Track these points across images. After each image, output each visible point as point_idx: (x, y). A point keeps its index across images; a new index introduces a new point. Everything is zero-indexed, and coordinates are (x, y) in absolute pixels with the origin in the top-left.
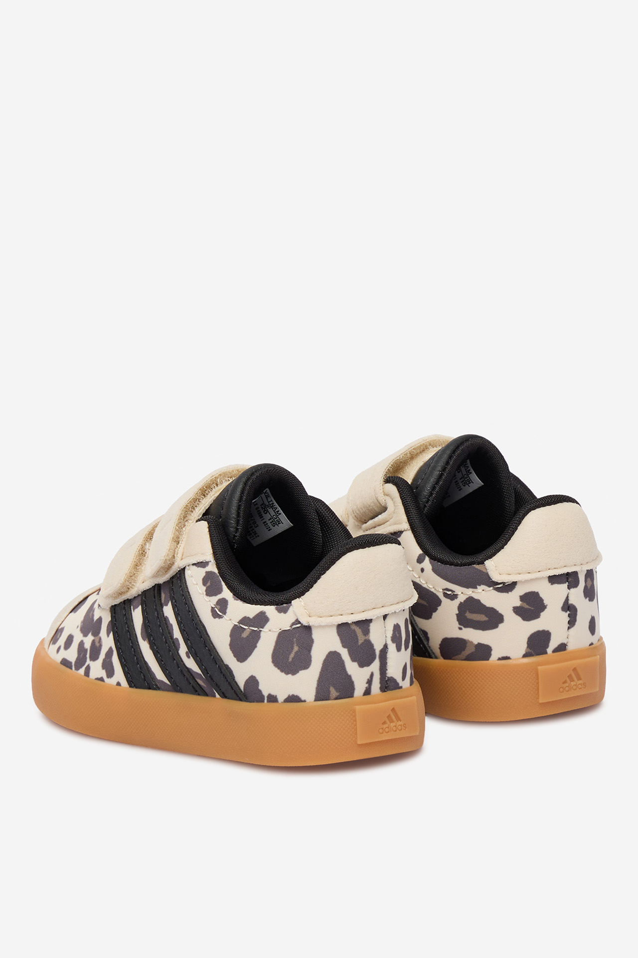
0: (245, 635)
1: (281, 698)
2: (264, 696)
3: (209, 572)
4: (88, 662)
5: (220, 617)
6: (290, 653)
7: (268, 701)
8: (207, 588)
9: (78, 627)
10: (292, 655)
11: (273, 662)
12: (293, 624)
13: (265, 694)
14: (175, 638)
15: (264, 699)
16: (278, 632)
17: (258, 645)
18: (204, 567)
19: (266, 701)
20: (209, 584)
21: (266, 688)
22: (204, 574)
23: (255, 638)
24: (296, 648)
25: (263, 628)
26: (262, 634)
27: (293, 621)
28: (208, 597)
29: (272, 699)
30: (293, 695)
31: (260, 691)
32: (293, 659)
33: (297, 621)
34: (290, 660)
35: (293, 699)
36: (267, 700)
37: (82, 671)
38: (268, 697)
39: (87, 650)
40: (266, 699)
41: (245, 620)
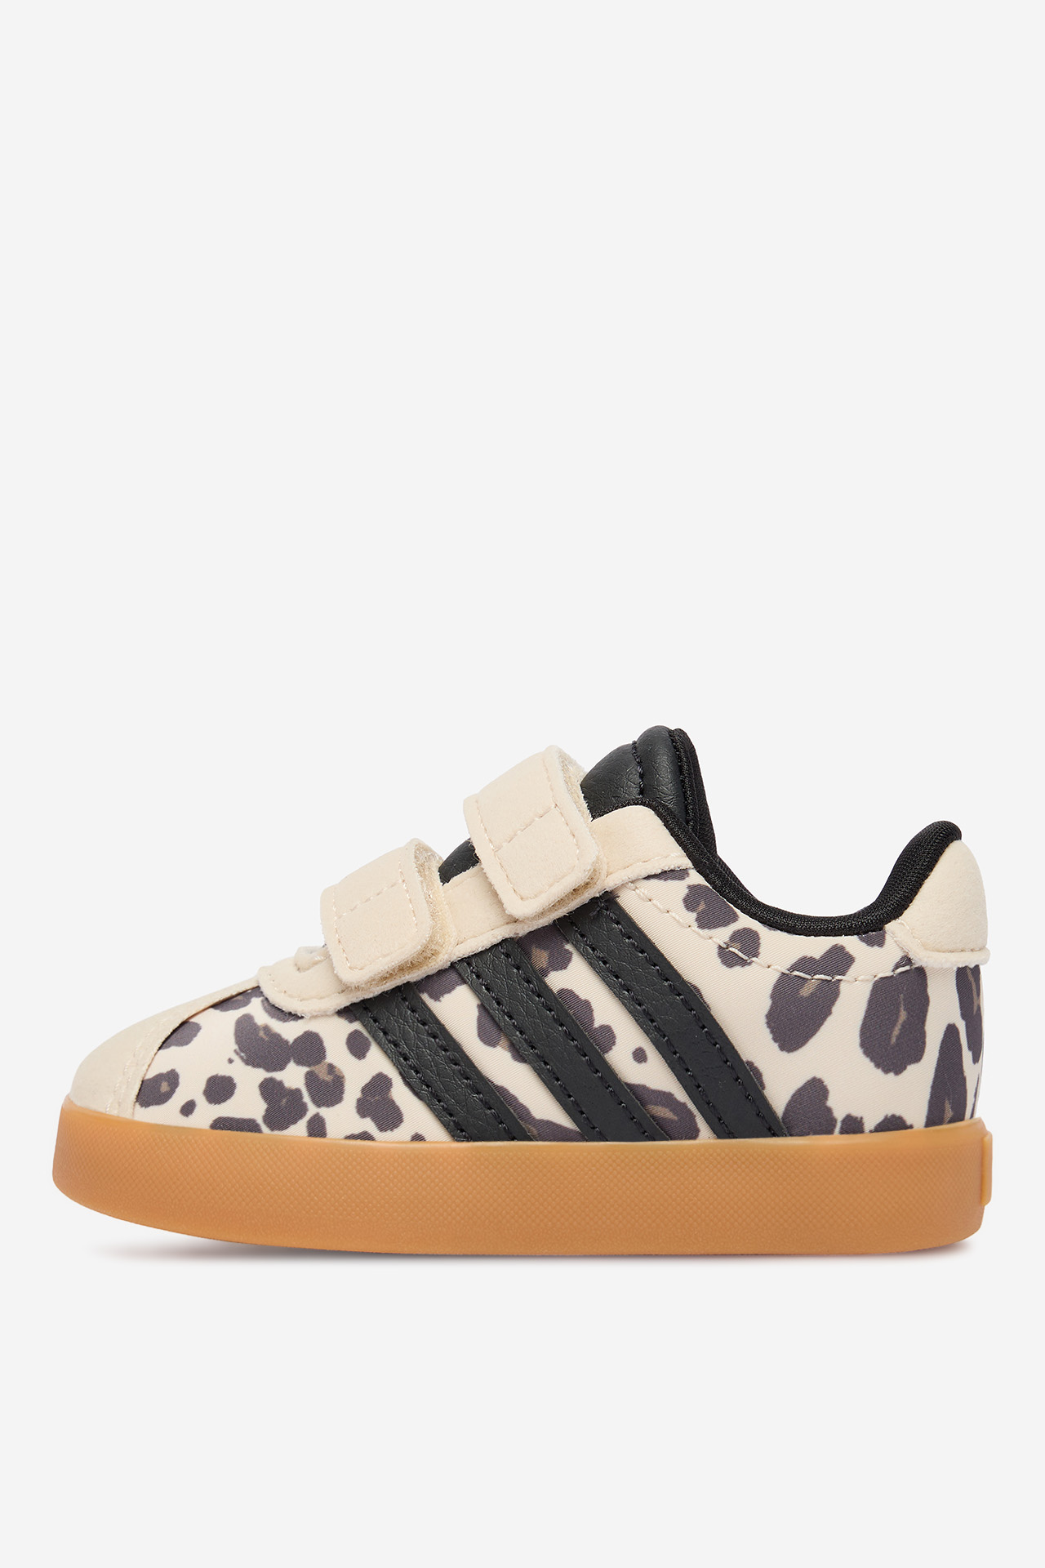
0: (806, 991)
1: (869, 1124)
2: (836, 1121)
3: (694, 886)
4: (312, 1110)
5: (744, 963)
6: (894, 1025)
7: (842, 1132)
8: (698, 914)
9: (231, 1061)
10: (896, 1032)
11: (863, 1045)
12: (897, 966)
13: (839, 1115)
14: (597, 1024)
15: (835, 1126)
16: (873, 982)
17: (835, 1009)
18: (682, 878)
19: (837, 1129)
20: (702, 907)
21: (840, 1105)
22: (686, 891)
23: (827, 998)
24: (903, 1015)
25: (843, 974)
26: (843, 987)
27: (897, 959)
28: (706, 930)
29: (853, 1125)
30: (893, 1116)
31: (829, 1111)
32: (898, 1038)
33: (906, 960)
34: (894, 1040)
35: (894, 1124)
36: (842, 1128)
37: (299, 1129)
38: (844, 1121)
39: (298, 1092)
40: (839, 1125)
41: (805, 964)
